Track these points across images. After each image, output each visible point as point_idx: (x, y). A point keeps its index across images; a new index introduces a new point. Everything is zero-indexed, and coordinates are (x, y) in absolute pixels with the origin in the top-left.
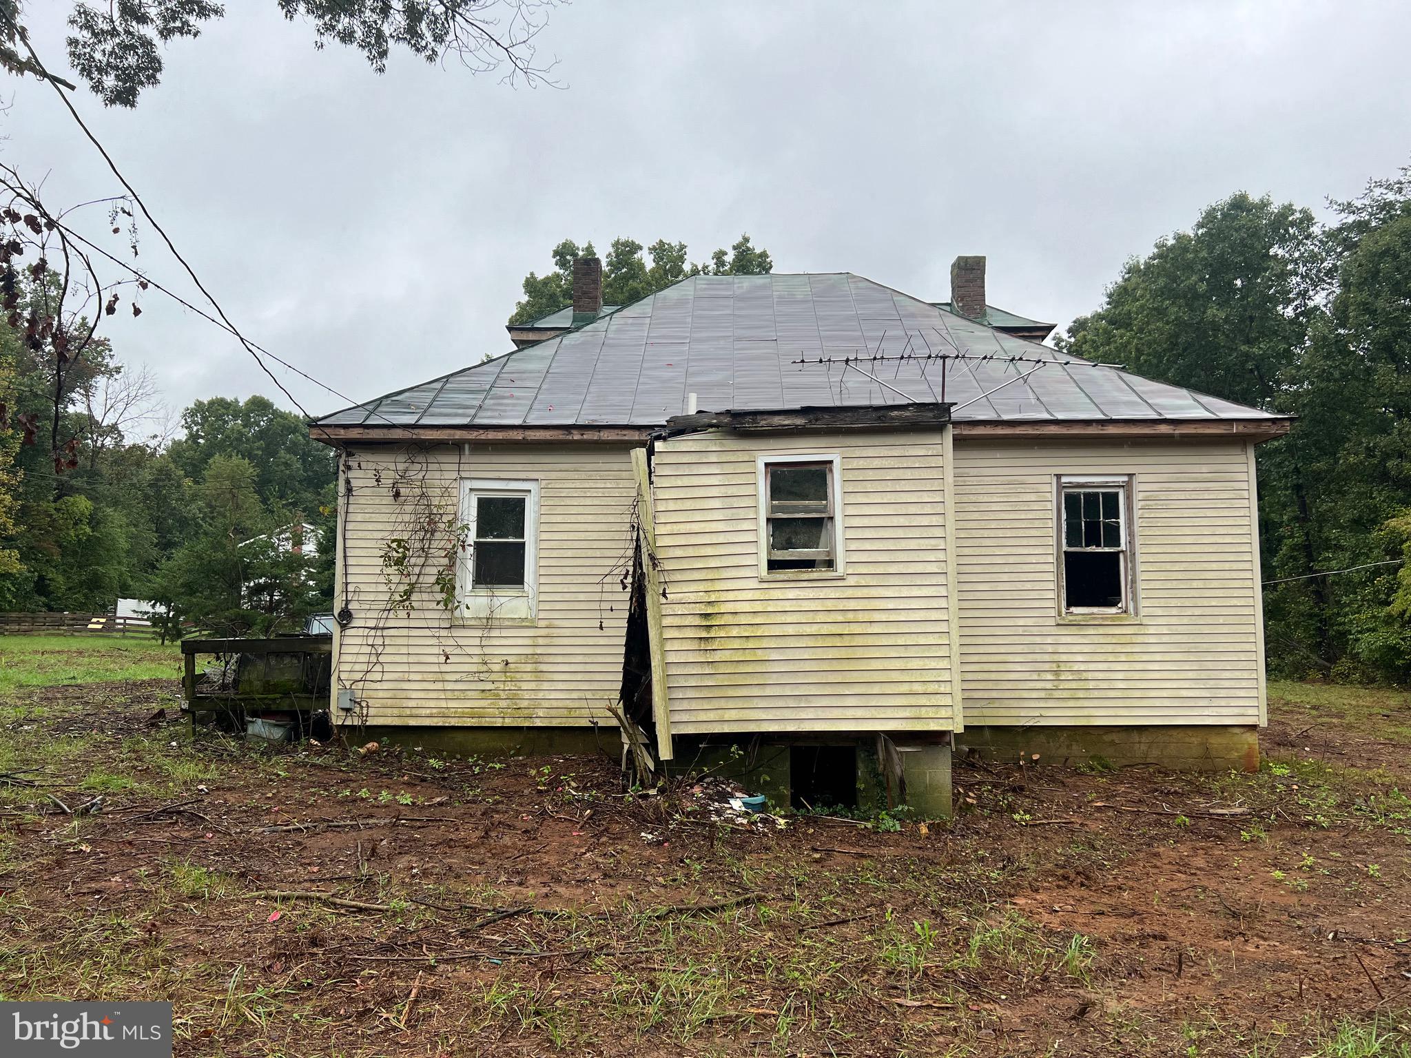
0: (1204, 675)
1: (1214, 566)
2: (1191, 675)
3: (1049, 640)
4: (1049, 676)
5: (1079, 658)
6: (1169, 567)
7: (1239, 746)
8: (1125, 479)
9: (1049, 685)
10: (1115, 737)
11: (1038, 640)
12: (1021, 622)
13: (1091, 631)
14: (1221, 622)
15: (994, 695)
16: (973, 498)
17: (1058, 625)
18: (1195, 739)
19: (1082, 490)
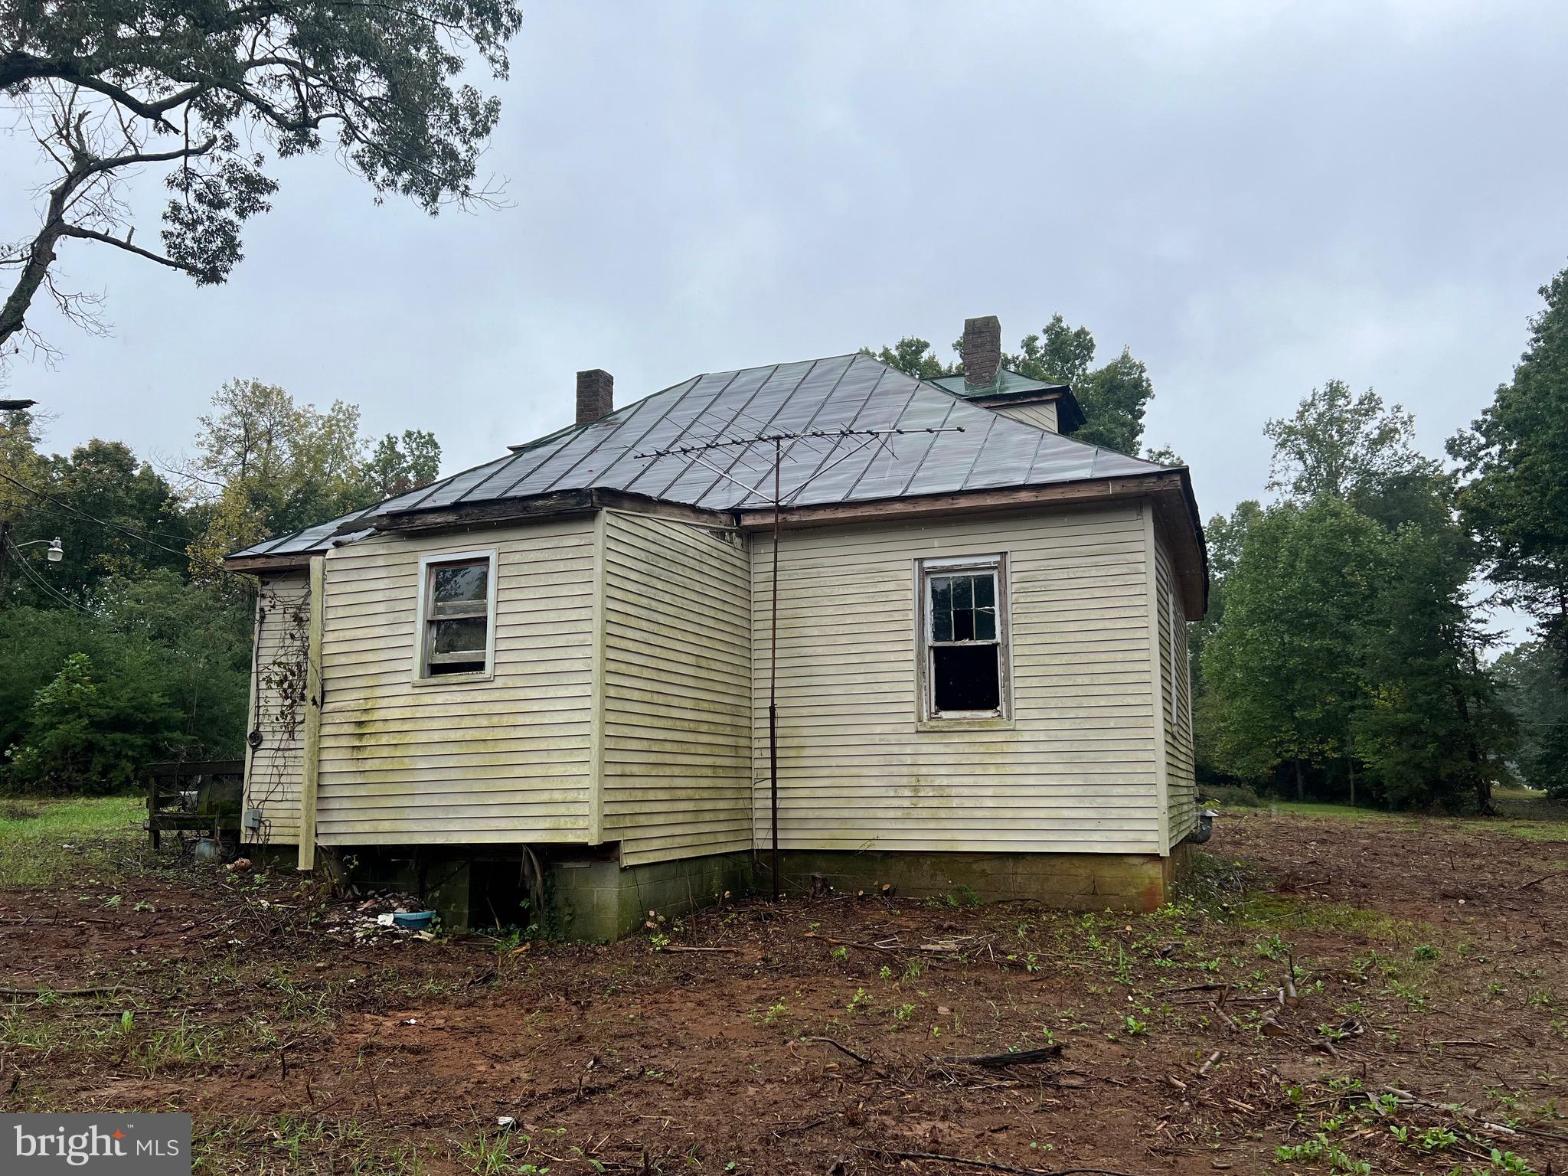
0: (1091, 791)
1: (1104, 657)
2: (1073, 791)
3: (909, 750)
4: (907, 792)
5: (943, 770)
6: (1047, 660)
7: (1139, 881)
8: (998, 558)
9: (906, 803)
10: (987, 866)
11: (896, 750)
12: (878, 729)
13: (956, 738)
14: (1112, 725)
15: (846, 814)
16: (828, 591)
17: (917, 732)
18: (1083, 870)
19: (951, 575)
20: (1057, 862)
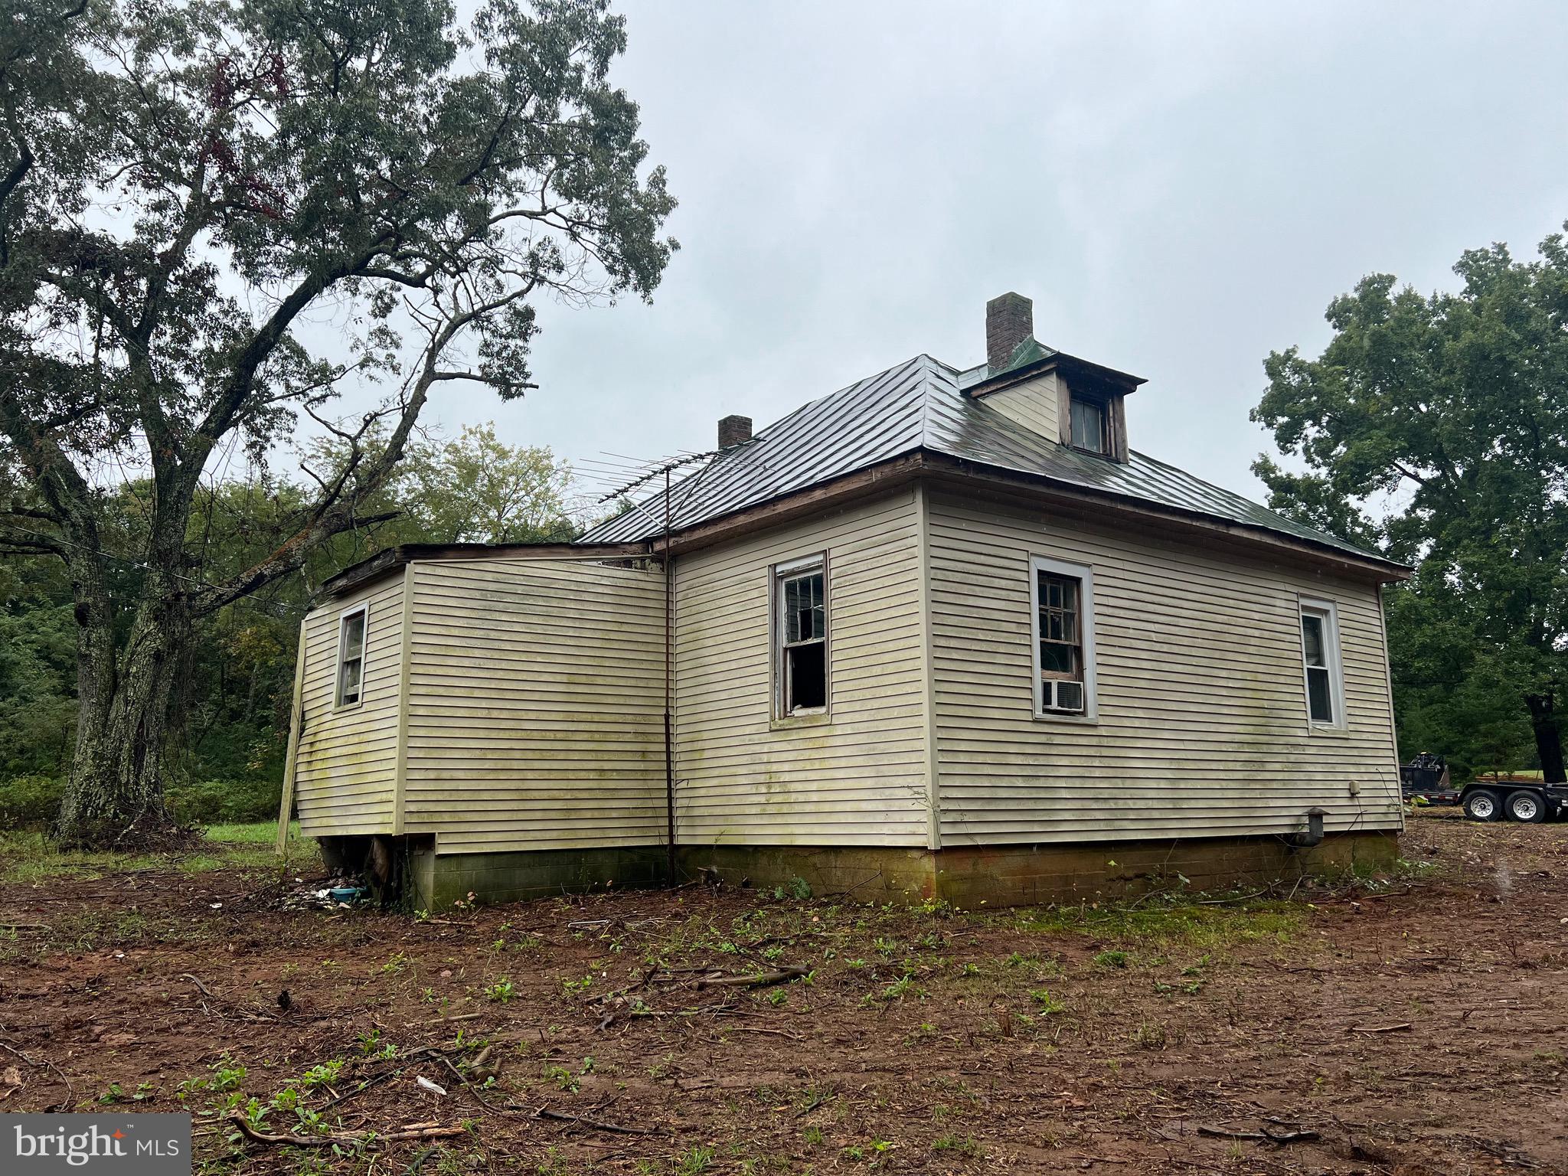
0: (881, 782)
1: (891, 646)
2: (869, 783)
3: (766, 748)
4: (764, 789)
5: (786, 767)
6: (854, 653)
8: (821, 557)
9: (762, 799)
10: (817, 859)
11: (757, 749)
12: (748, 730)
13: (794, 735)
14: (895, 715)
15: (727, 810)
16: (718, 603)
17: (771, 731)
19: (796, 578)
20: (861, 855)
